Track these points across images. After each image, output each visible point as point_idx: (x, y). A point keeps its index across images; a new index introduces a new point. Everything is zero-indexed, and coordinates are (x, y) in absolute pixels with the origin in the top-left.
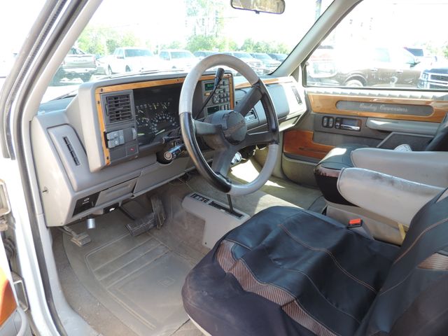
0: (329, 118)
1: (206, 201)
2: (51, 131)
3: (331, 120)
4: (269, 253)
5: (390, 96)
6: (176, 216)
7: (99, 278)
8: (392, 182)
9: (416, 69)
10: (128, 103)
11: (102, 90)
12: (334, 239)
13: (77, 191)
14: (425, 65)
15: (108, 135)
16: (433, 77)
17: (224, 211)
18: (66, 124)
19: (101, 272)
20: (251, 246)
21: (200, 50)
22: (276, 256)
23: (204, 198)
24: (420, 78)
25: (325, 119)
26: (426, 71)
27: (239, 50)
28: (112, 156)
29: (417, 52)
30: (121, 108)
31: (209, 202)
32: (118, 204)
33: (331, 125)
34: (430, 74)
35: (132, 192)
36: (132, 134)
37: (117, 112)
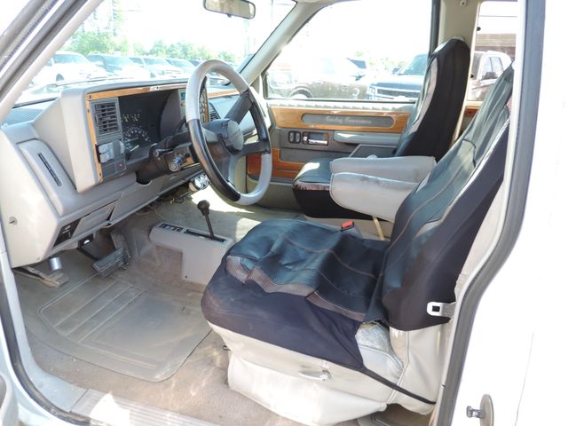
0: (295, 133)
1: (179, 230)
2: (23, 147)
3: (298, 135)
4: (279, 259)
5: (354, 108)
6: (143, 251)
7: (64, 334)
8: (377, 182)
9: (362, 82)
10: (113, 113)
11: (90, 97)
12: (333, 242)
13: (63, 216)
14: (371, 78)
15: (100, 147)
16: (379, 91)
17: (203, 238)
18: (35, 139)
19: (64, 326)
20: (258, 257)
21: (91, 53)
22: (284, 262)
23: (176, 228)
24: (368, 92)
25: (292, 134)
26: (372, 85)
27: (147, 54)
28: (105, 173)
29: (361, 64)
30: (109, 119)
31: (184, 230)
32: (92, 235)
33: (298, 140)
34: (377, 88)
35: (108, 219)
36: (120, 148)
37: (104, 122)
